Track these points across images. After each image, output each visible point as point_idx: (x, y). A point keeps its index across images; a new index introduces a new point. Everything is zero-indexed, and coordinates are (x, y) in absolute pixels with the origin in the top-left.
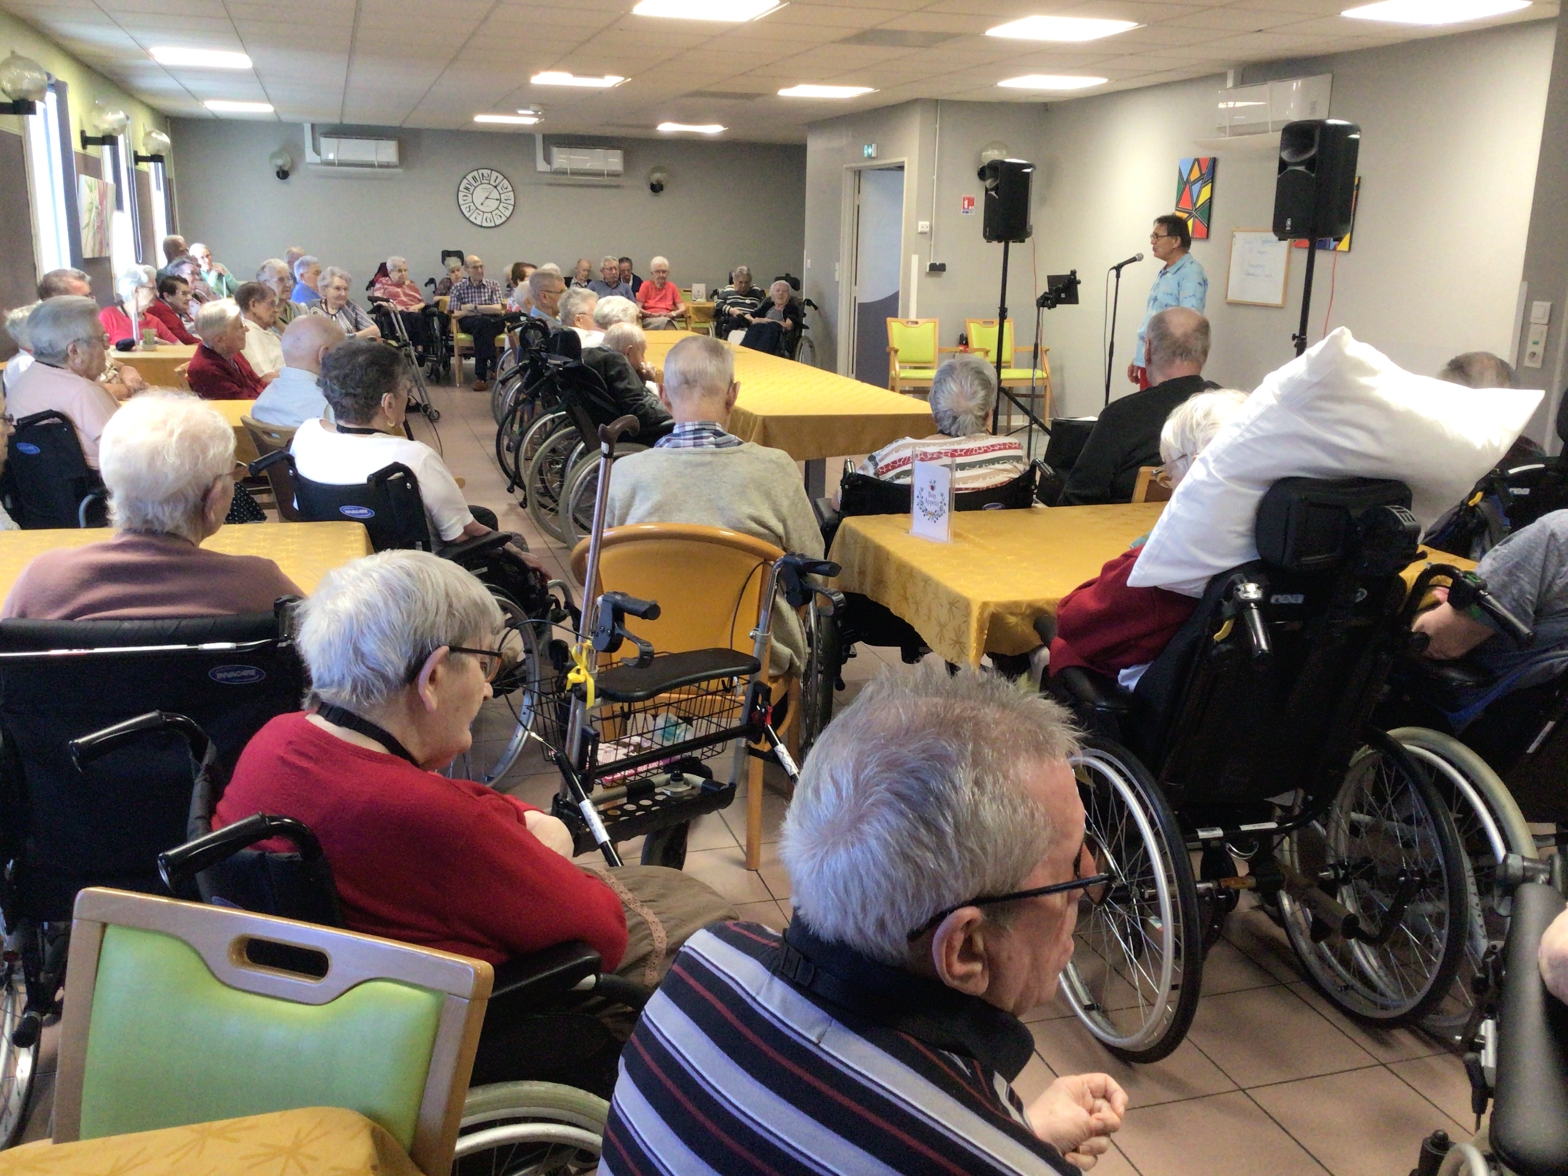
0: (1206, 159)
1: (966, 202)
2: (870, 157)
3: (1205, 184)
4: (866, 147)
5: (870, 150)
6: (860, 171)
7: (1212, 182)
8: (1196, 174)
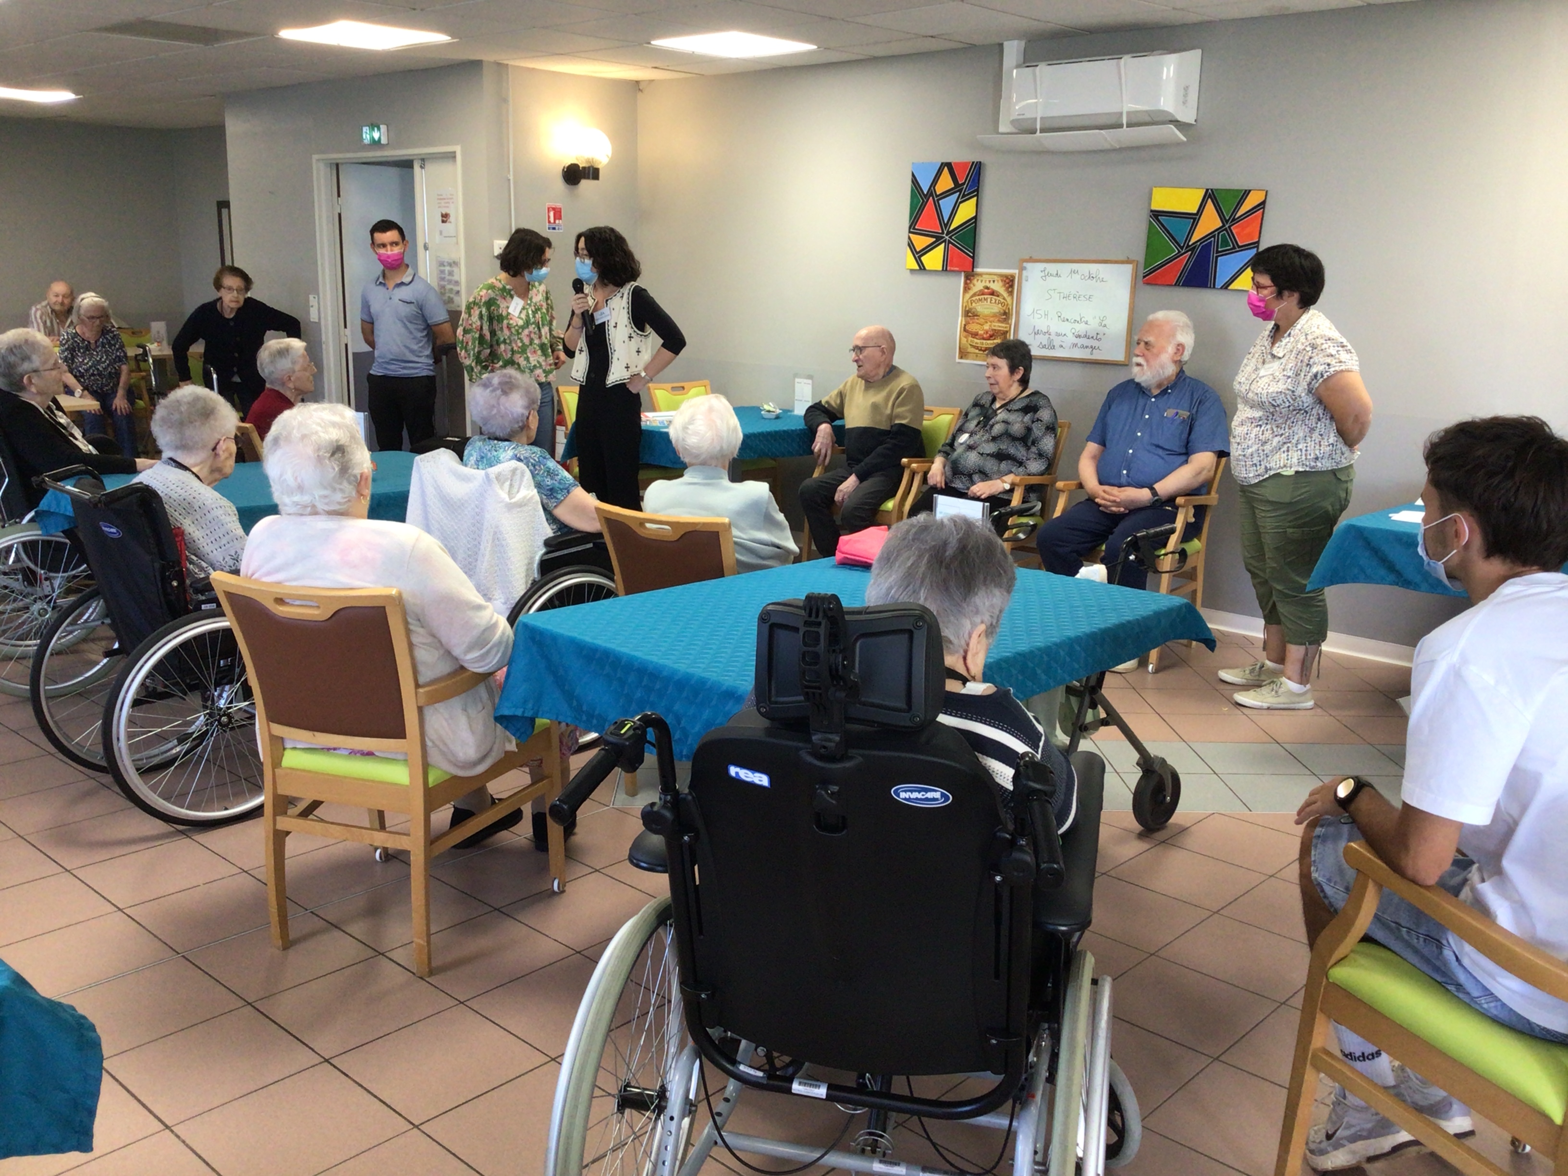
0: (966, 164)
1: (552, 214)
2: (376, 144)
3: (965, 198)
4: (366, 129)
5: (376, 135)
6: (337, 165)
7: (977, 195)
8: (945, 183)
